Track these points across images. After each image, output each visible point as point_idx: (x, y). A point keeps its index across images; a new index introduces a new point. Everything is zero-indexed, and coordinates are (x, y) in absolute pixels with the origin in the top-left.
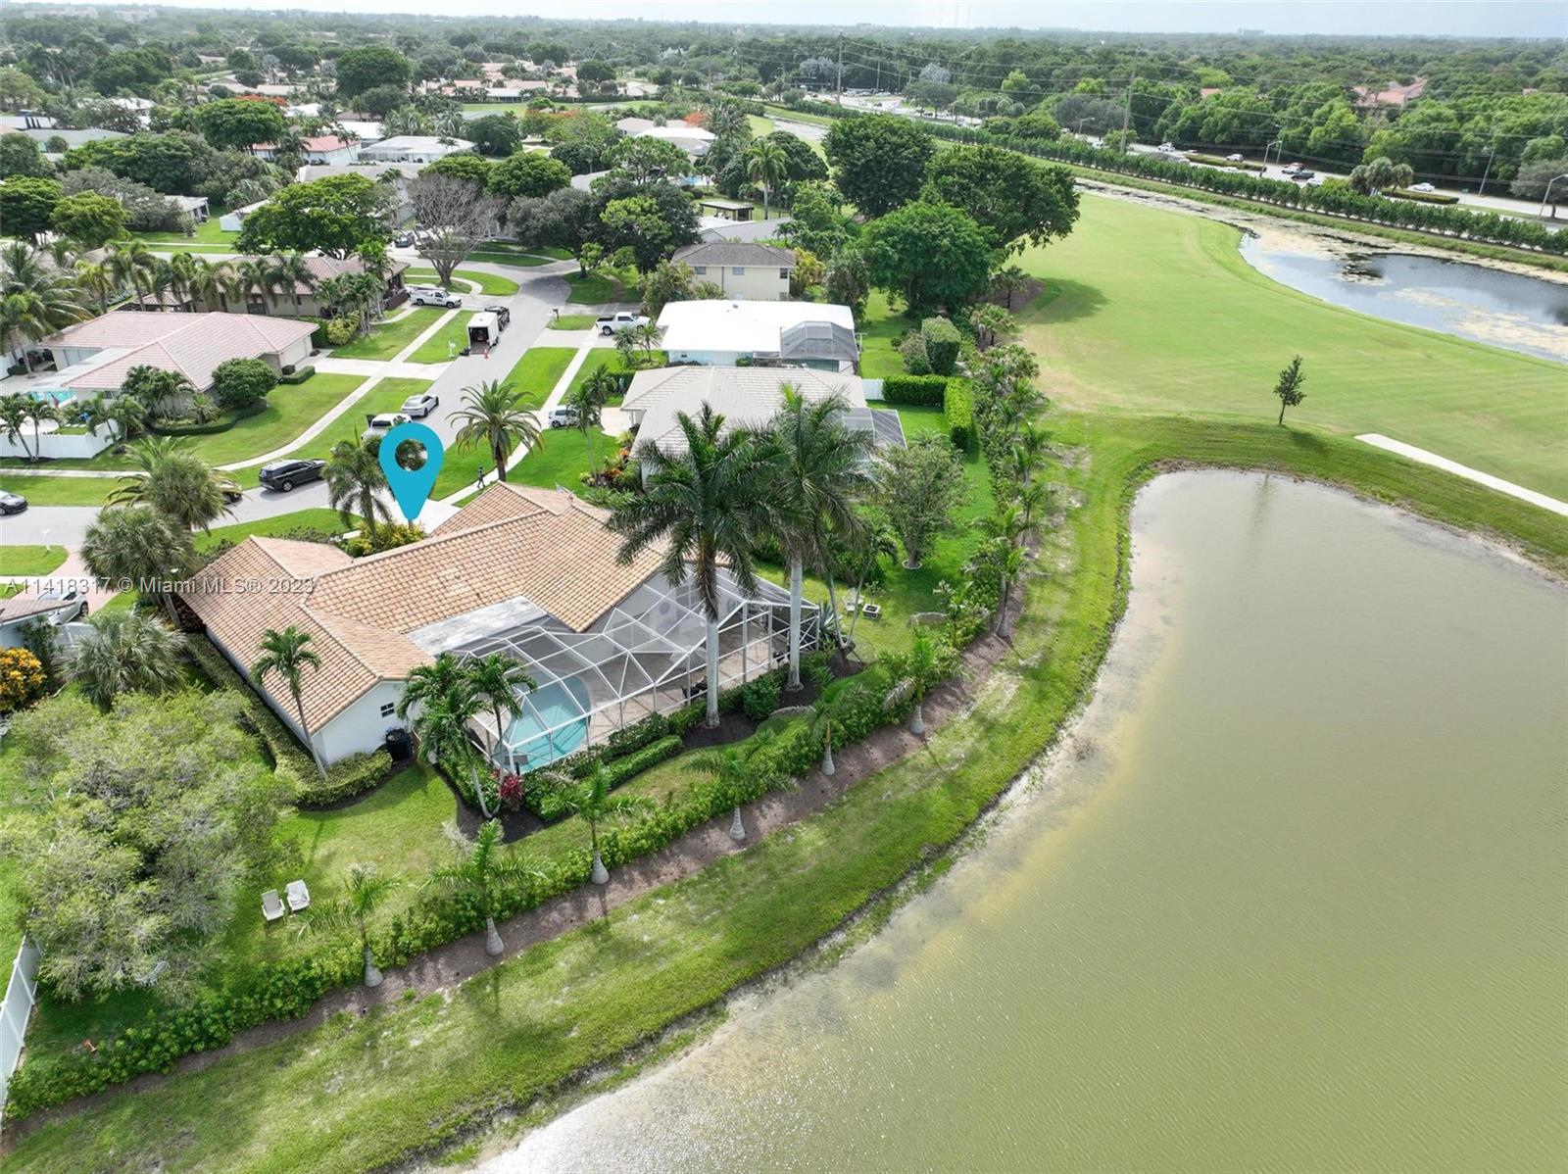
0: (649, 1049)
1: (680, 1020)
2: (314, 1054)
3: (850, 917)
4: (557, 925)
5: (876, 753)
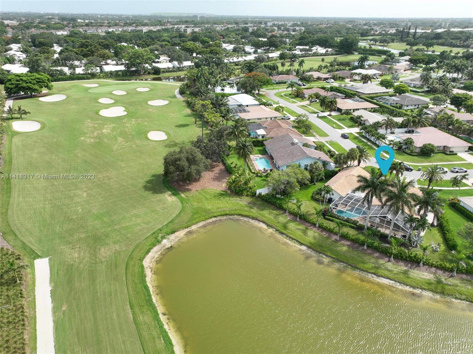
0: (291, 239)
1: (297, 241)
2: (275, 212)
3: (329, 256)
4: (305, 225)
5: (377, 255)
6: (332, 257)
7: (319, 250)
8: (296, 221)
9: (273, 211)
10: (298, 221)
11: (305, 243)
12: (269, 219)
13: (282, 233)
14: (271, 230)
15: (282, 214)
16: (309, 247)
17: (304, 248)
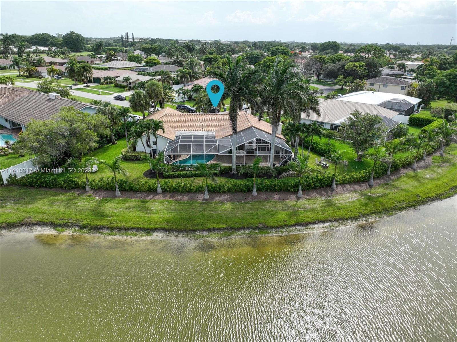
2: (61, 197)
3: (214, 230)
4: (137, 197)
5: (276, 196)
6: (219, 229)
7: (189, 227)
8: (115, 196)
9: (56, 198)
10: (119, 197)
11: (157, 226)
12: (53, 214)
13: (97, 229)
14: (67, 233)
15: (79, 195)
16: (167, 230)
17: (158, 236)
